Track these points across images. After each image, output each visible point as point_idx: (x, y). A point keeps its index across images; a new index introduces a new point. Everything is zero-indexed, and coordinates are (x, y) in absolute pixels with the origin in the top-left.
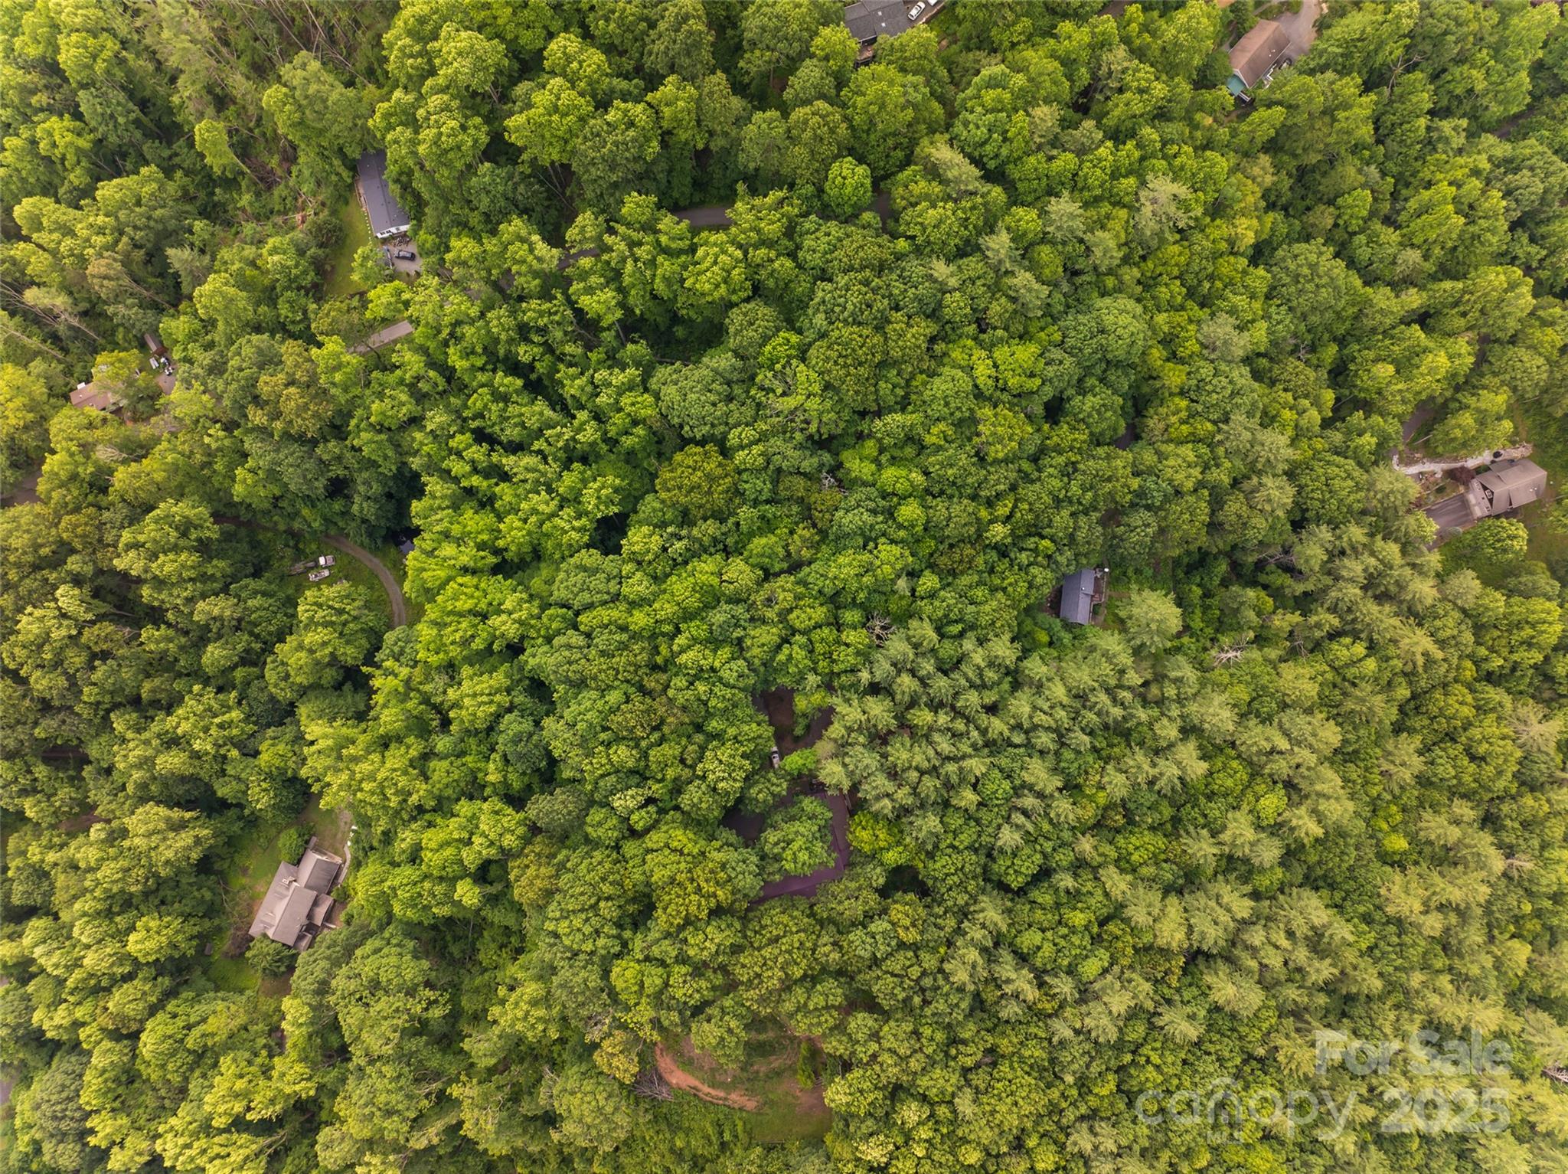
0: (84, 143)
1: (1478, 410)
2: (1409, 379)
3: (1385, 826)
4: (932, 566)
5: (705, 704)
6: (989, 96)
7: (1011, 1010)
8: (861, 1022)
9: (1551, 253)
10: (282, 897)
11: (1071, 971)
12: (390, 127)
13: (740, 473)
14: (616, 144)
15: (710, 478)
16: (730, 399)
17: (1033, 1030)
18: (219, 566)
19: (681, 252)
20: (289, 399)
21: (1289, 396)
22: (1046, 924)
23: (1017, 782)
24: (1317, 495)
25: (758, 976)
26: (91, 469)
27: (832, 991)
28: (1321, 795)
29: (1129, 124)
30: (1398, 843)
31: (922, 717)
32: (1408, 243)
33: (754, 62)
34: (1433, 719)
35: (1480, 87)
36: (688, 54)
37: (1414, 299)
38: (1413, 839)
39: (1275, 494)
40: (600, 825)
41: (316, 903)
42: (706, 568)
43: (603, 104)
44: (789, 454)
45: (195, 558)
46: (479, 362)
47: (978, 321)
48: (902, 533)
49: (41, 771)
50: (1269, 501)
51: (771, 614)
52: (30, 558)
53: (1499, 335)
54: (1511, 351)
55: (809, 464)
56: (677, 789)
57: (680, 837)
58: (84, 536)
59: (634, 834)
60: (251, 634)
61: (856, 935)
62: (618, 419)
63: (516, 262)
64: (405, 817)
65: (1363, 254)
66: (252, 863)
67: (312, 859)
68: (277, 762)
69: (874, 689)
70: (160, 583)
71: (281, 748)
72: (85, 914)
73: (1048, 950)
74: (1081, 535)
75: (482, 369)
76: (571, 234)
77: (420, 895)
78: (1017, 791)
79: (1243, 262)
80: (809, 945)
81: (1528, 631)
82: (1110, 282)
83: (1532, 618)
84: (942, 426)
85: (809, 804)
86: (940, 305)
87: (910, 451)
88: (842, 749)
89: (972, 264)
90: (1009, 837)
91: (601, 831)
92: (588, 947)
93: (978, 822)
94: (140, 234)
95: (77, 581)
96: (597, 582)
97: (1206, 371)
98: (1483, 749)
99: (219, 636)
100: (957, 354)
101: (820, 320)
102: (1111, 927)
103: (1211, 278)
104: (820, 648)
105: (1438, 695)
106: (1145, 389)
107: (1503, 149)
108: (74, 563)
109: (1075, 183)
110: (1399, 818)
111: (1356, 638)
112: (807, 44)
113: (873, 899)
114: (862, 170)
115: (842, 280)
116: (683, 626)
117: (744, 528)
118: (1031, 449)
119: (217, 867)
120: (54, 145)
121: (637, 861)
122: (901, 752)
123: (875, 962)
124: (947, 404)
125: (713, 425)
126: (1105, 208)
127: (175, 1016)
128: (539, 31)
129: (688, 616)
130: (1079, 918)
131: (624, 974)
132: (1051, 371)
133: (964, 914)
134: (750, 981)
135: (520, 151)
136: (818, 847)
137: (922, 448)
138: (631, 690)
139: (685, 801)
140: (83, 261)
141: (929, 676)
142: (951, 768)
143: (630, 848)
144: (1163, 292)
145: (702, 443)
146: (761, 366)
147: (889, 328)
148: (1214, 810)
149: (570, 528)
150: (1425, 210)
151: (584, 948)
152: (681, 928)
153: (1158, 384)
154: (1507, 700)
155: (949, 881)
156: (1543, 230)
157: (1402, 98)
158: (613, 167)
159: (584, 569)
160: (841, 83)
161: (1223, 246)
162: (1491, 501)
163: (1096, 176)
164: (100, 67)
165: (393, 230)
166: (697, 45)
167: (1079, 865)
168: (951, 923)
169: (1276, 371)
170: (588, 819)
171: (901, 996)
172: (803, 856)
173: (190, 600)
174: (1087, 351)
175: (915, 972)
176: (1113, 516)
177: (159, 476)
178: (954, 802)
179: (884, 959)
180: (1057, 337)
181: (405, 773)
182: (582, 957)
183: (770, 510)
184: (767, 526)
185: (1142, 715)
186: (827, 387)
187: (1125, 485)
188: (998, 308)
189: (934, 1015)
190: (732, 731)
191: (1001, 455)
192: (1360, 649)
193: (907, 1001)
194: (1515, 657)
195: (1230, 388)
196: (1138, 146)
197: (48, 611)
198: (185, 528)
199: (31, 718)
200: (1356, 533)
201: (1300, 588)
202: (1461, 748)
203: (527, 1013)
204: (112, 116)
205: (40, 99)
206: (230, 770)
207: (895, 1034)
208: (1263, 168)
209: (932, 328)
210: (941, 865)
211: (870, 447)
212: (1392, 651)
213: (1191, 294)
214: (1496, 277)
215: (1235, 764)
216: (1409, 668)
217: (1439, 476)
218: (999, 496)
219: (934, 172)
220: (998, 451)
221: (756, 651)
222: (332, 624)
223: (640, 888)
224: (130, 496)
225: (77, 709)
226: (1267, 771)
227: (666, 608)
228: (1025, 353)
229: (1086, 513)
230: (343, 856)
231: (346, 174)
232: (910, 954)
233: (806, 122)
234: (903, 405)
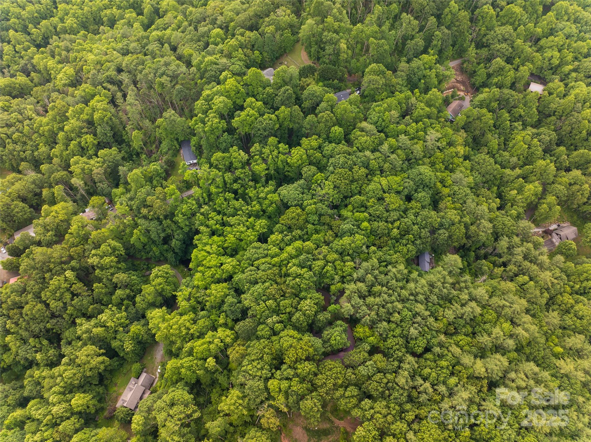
0: (96, 142)
1: (547, 204)
2: (522, 195)
3: (552, 344)
4: (374, 245)
5: (299, 286)
6: (377, 109)
7: (423, 398)
8: (366, 403)
9: (558, 159)
10: (131, 389)
11: (444, 383)
12: (197, 124)
13: (308, 214)
14: (266, 123)
15: (298, 214)
16: (303, 193)
17: (433, 407)
18: (123, 265)
19: (286, 154)
20: (157, 203)
21: (484, 199)
22: (432, 366)
23: (414, 312)
24: (500, 226)
25: (325, 383)
26: (83, 232)
27: (353, 391)
28: (524, 323)
29: (420, 118)
30: (559, 349)
31: (377, 288)
32: (512, 156)
33: (307, 104)
34: (560, 305)
35: (523, 113)
36: (288, 100)
37: (518, 171)
38: (564, 347)
39: (486, 225)
40: (263, 330)
41: (144, 393)
42: (298, 244)
43: (262, 115)
44: (323, 208)
45: (115, 259)
46: (220, 190)
47: (381, 171)
48: (363, 232)
49: (45, 342)
50: (485, 228)
51: (321, 257)
52: (59, 261)
53: (548, 181)
54: (553, 186)
55: (330, 211)
56: (291, 315)
57: (292, 332)
58: (79, 254)
59: (275, 333)
60: (131, 290)
61: (361, 368)
62: (267, 202)
63: (234, 158)
64: (187, 340)
65: (499, 159)
66: (119, 381)
67: (144, 376)
68: (137, 331)
69: (359, 280)
70: (102, 268)
71: (139, 327)
72: (55, 393)
73: (434, 374)
74: (422, 234)
75: (221, 193)
76: (252, 149)
77: (192, 366)
78: (414, 316)
79: (461, 160)
80: (343, 372)
81: (585, 275)
82: (420, 162)
83: (585, 270)
84: (373, 199)
85: (339, 322)
86: (368, 164)
87: (363, 209)
88: (349, 300)
89: (378, 154)
90: (413, 332)
91: (263, 332)
92: (259, 374)
93: (401, 327)
94: (110, 164)
95: (73, 269)
96: (261, 251)
97: (456, 188)
98: (581, 313)
99: (120, 288)
100: (375, 179)
101: (331, 168)
102: (457, 367)
103: (452, 163)
104: (338, 267)
105: (559, 296)
106: (437, 197)
107: (535, 131)
108: (73, 263)
109: (406, 133)
110: (557, 340)
111: (524, 274)
112: (322, 98)
113: (366, 355)
114: (341, 129)
115: (337, 157)
116: (290, 261)
117: (309, 233)
118: (403, 208)
119: (105, 382)
120: (87, 143)
121: (277, 342)
122: (370, 300)
123: (369, 378)
124: (374, 193)
125: (298, 201)
126: (416, 141)
127: (85, 433)
128: (242, 99)
129: (292, 257)
130: (444, 363)
131: (273, 384)
132: (406, 184)
133: (401, 361)
134: (322, 385)
135: (236, 130)
136: (344, 336)
137: (366, 208)
138: (273, 283)
139: (294, 319)
140: (91, 170)
141: (377, 275)
142: (389, 305)
143: (274, 338)
144: (437, 166)
145: (295, 206)
146: (313, 183)
147: (353, 170)
148: (487, 326)
149: (251, 235)
150: (514, 145)
151: (257, 374)
152: (296, 362)
153: (441, 195)
154: (585, 300)
155: (394, 348)
156: (553, 152)
157: (500, 117)
158: (265, 130)
159: (255, 248)
160: (332, 107)
161: (454, 154)
162: (560, 238)
163: (412, 131)
164: (106, 119)
165: (191, 162)
166: (290, 97)
167: (441, 345)
168: (396, 363)
169: (478, 192)
170: (258, 329)
171: (381, 390)
172: (338, 338)
173: (112, 274)
174: (417, 179)
175: (385, 381)
176: (433, 232)
177: (106, 234)
178: (392, 319)
179: (372, 376)
180: (406, 176)
181: (189, 321)
182: (257, 378)
183: (318, 227)
184: (317, 232)
185: (455, 293)
186: (335, 187)
187: (436, 220)
188: (387, 165)
189: (394, 399)
190: (309, 296)
191: (394, 207)
192: (526, 278)
193: (383, 392)
194: (584, 285)
195: (464, 193)
196: (423, 124)
197: (62, 278)
198: (114, 249)
199: (47, 319)
200: (516, 240)
201: (501, 260)
202: (573, 315)
203: (236, 402)
204: (106, 134)
205: (85, 130)
206: (118, 337)
207: (379, 406)
208: (463, 134)
209: (367, 171)
210: (390, 342)
211: (350, 207)
212: (538, 278)
213: (446, 168)
214: (541, 163)
215: (491, 311)
216: (546, 287)
217: (541, 232)
218: (394, 221)
219: (362, 130)
220: (392, 207)
221: (316, 268)
222: (163, 277)
223: (278, 352)
224: (95, 241)
225: (64, 316)
226: (503, 314)
227: (284, 255)
228: (398, 179)
229: (424, 228)
230: (156, 376)
231: (178, 146)
232: (382, 374)
233: (323, 116)
234: (360, 193)
